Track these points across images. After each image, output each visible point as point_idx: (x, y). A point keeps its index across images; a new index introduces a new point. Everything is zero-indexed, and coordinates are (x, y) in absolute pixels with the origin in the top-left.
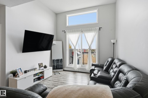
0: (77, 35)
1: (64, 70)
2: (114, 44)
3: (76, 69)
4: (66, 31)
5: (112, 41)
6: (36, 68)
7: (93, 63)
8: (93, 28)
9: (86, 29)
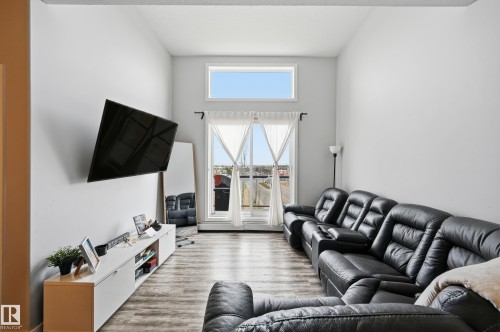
0: (240, 126)
1: (200, 231)
2: (335, 155)
3: (238, 225)
4: (206, 113)
5: (333, 149)
6: (128, 234)
7: (287, 205)
8: (285, 114)
9: (267, 113)
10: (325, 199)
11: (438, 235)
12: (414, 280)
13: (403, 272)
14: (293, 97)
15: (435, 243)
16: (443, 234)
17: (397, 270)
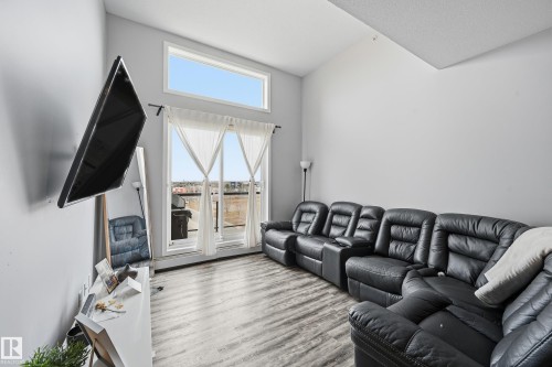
2: (305, 170)
8: (262, 124)
9: (244, 121)
10: (302, 212)
11: (436, 228)
12: (426, 265)
13: (411, 261)
14: (266, 107)
15: (435, 235)
16: (441, 226)
17: (405, 261)
